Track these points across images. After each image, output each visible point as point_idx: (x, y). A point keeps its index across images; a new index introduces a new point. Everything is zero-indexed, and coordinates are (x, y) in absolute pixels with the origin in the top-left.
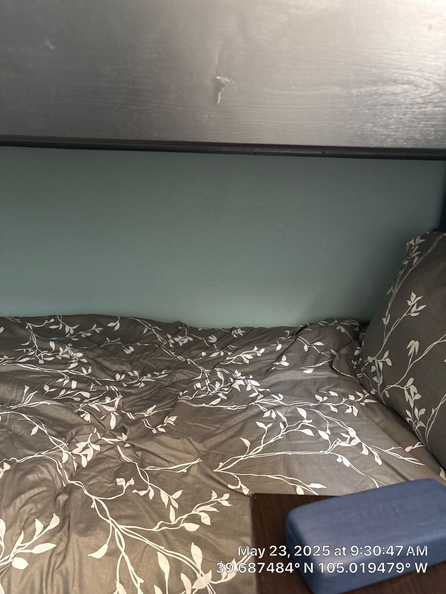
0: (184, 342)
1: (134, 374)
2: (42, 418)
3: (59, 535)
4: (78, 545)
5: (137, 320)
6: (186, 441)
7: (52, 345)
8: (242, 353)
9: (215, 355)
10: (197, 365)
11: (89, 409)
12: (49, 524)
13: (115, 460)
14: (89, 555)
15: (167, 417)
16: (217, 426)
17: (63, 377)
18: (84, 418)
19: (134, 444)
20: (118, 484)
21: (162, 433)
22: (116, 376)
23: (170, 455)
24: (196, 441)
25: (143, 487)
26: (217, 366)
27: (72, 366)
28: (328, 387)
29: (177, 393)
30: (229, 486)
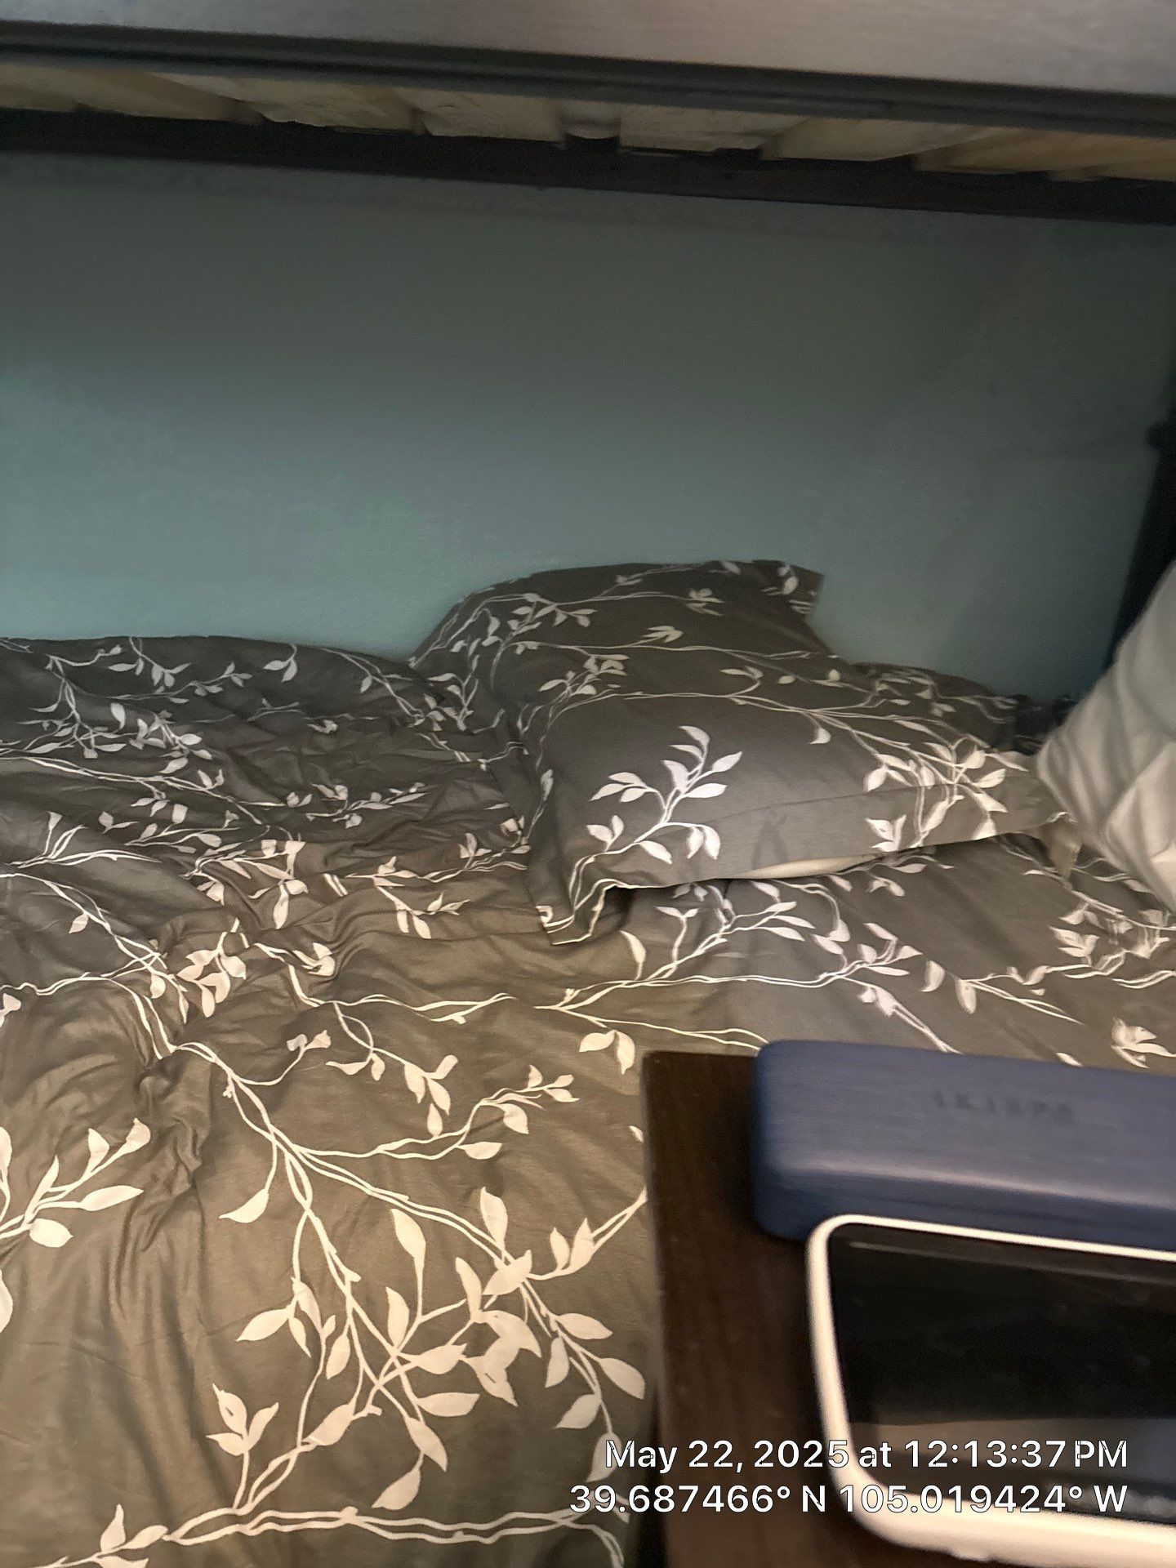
1: (336, 793)
2: (96, 893)
3: (150, 1166)
5: (342, 654)
7: (119, 713)
11: (220, 872)
12: (120, 1141)
13: (280, 1001)
14: (222, 1217)
17: (149, 794)
18: (208, 894)
22: (289, 796)
25: (353, 1055)
27: (173, 766)
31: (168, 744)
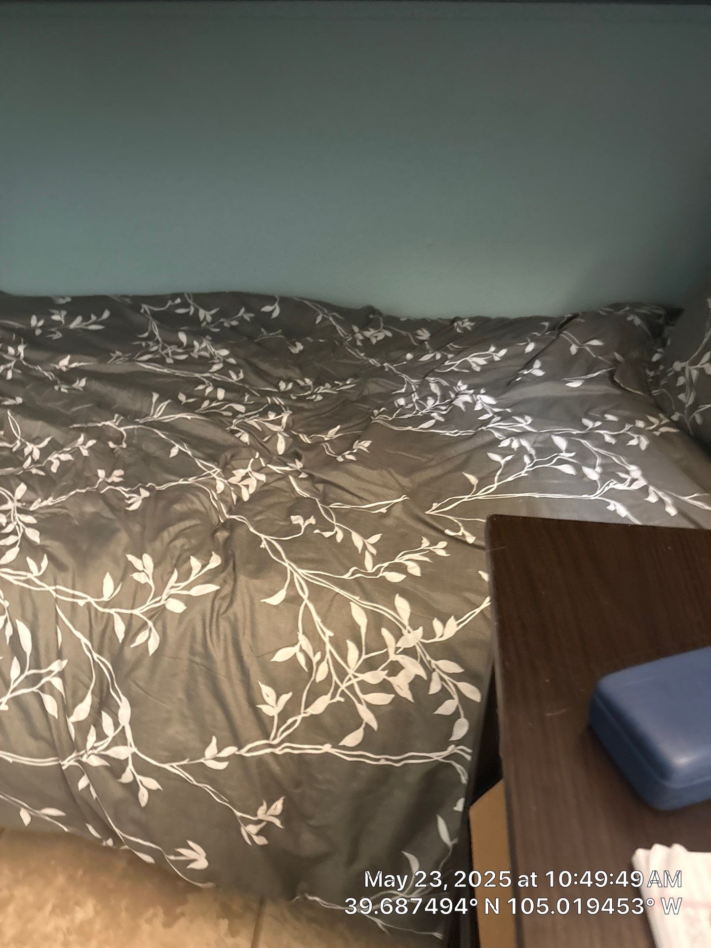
0: (379, 339)
1: (306, 383)
2: (182, 437)
3: (222, 575)
4: (248, 588)
5: (306, 302)
6: (385, 472)
7: (183, 337)
8: (471, 356)
9: (426, 358)
10: (399, 373)
11: (246, 427)
12: (206, 563)
13: (287, 494)
14: (262, 601)
15: (357, 441)
16: (430, 456)
17: (203, 383)
18: (241, 438)
19: (314, 474)
20: (294, 523)
21: (352, 461)
22: (280, 384)
23: (364, 490)
24: (400, 474)
25: (328, 527)
26: (430, 374)
27: (216, 368)
28: (604, 408)
29: (370, 411)
30: (447, 532)
31: (211, 354)
